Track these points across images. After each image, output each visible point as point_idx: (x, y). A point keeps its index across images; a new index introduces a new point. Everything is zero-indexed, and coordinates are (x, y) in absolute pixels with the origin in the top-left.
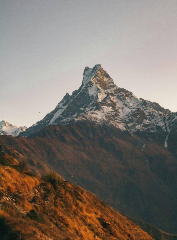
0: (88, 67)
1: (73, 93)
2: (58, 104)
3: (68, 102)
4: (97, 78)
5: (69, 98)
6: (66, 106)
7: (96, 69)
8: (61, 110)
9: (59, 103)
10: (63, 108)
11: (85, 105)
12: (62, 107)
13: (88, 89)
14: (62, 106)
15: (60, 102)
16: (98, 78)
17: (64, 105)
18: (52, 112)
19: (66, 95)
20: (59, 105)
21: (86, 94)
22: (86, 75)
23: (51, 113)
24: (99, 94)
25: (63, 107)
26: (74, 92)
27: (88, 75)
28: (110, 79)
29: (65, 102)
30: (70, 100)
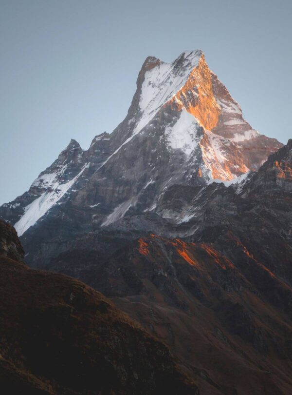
0: (154, 58)
1: (94, 141)
2: (40, 176)
3: (74, 170)
4: (192, 95)
5: (80, 156)
6: (70, 183)
7: (186, 63)
8: (50, 195)
9: (43, 173)
10: (57, 191)
11: (152, 182)
12: (54, 188)
13: (164, 129)
14: (53, 182)
15: (48, 169)
16: (194, 93)
17: (62, 179)
18: (19, 200)
19: (70, 147)
21: (154, 145)
22: (150, 83)
23: (13, 203)
24: (202, 148)
25: (56, 186)
26: (97, 139)
27: (157, 84)
28: (231, 104)
29: (66, 172)
30: (82, 165)
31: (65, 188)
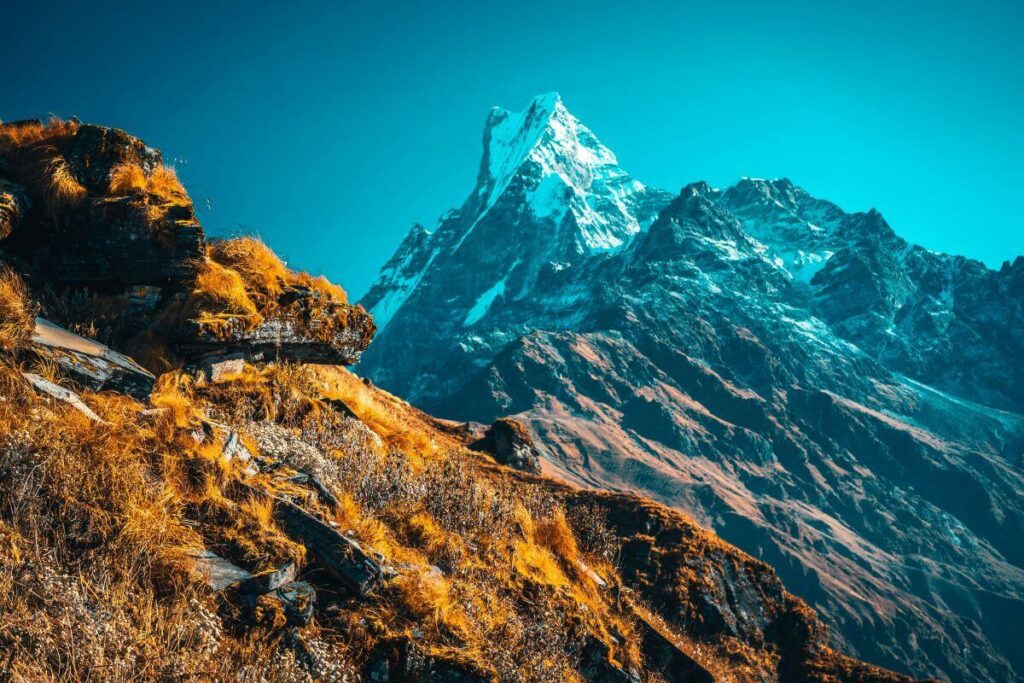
1: (441, 220)
2: (381, 272)
3: (421, 259)
4: (553, 149)
5: (426, 242)
6: (419, 276)
8: (395, 294)
9: (384, 268)
10: (404, 288)
11: (518, 261)
12: (400, 284)
13: (524, 195)
14: (398, 277)
15: (389, 262)
16: (556, 146)
17: (409, 272)
19: (412, 232)
20: (385, 273)
21: (515, 216)
22: (499, 142)
24: (575, 212)
25: (402, 281)
26: (444, 218)
27: (508, 141)
29: (412, 262)
30: (430, 252)
31: (413, 283)
